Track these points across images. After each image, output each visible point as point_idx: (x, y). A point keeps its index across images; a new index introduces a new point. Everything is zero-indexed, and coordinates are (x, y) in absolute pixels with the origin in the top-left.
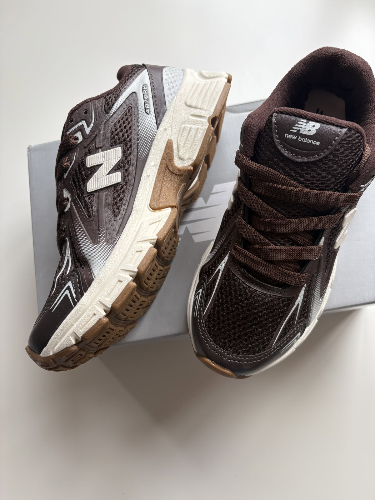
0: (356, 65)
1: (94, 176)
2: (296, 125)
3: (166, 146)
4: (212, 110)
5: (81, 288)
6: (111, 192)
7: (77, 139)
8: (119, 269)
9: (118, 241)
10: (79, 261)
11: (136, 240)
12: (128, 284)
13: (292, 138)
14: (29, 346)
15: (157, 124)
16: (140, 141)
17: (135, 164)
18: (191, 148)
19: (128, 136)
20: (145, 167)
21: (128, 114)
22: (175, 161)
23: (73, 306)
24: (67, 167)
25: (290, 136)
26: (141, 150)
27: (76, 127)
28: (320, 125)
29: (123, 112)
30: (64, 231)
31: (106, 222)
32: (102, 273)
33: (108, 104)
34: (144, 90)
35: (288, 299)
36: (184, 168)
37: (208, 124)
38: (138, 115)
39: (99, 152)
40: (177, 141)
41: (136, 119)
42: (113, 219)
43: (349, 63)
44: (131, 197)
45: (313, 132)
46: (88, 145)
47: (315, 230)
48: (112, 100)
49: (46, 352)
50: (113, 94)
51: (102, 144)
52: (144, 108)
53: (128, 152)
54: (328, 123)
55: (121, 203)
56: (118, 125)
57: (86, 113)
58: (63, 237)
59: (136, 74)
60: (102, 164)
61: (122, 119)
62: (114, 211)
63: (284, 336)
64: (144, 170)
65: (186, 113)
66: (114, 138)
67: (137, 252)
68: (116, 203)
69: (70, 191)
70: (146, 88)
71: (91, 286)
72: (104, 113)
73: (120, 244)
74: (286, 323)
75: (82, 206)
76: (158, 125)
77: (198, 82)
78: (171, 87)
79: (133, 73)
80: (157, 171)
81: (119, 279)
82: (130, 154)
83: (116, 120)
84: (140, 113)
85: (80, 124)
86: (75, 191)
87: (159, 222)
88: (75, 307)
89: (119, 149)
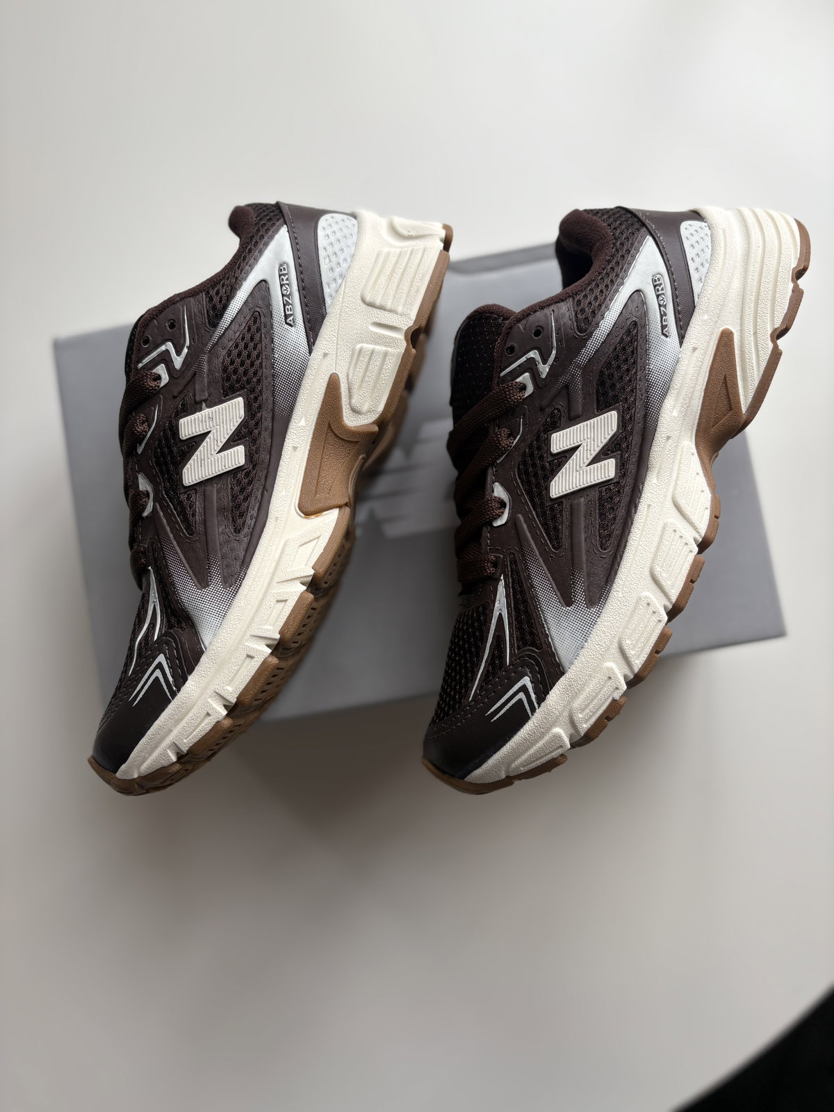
1: (194, 457)
3: (327, 388)
4: (413, 315)
5: (181, 667)
6: (227, 486)
7: (159, 378)
8: (248, 634)
9: (243, 579)
10: (175, 616)
11: (276, 579)
12: (264, 662)
14: (93, 757)
15: (308, 345)
16: (277, 381)
17: (270, 427)
18: (373, 390)
19: (255, 374)
20: (288, 431)
21: (254, 328)
22: (344, 415)
23: (170, 698)
24: (143, 435)
26: (280, 399)
27: (154, 354)
29: (244, 325)
30: (144, 553)
31: (221, 545)
32: (217, 642)
33: (214, 308)
34: (283, 277)
36: (360, 430)
37: (404, 344)
38: (272, 328)
40: (348, 376)
41: (268, 337)
42: (232, 538)
44: (265, 492)
46: (180, 393)
48: (221, 297)
49: (125, 772)
50: (223, 286)
51: (207, 394)
52: (283, 315)
53: (256, 405)
55: (246, 504)
56: (235, 352)
57: (172, 326)
58: (143, 564)
59: (266, 239)
60: (209, 432)
61: (243, 339)
62: (234, 521)
64: (287, 437)
65: (362, 320)
66: (228, 379)
67: (278, 601)
68: (238, 506)
69: (151, 479)
70: (286, 272)
71: (200, 663)
72: (208, 326)
73: (248, 588)
75: (175, 512)
76: (311, 344)
77: (386, 250)
78: (333, 264)
79: (260, 234)
80: (311, 436)
81: (249, 653)
82: (260, 407)
83: (231, 343)
84: (276, 325)
85: (163, 348)
86: (160, 480)
87: (316, 541)
88: (173, 699)
89: (240, 401)
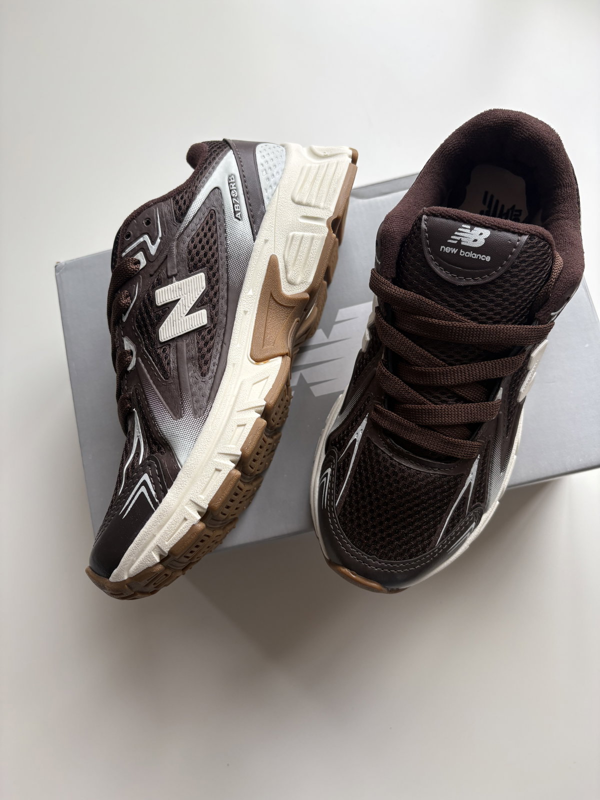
0: (537, 136)
1: (168, 319)
2: (456, 233)
3: (268, 266)
4: (333, 209)
5: (162, 483)
6: (194, 340)
7: (138, 262)
8: (216, 452)
9: (210, 411)
10: (156, 444)
11: (237, 409)
12: (230, 474)
13: (451, 251)
14: (90, 567)
15: (253, 234)
16: (230, 262)
17: (226, 296)
18: (304, 266)
19: (213, 256)
20: (240, 299)
21: (211, 222)
22: (282, 287)
23: (154, 508)
24: (127, 306)
25: (447, 250)
26: (233, 275)
27: (135, 245)
28: (489, 232)
29: (203, 219)
30: (130, 399)
31: (190, 385)
32: (191, 460)
33: (180, 209)
34: (231, 184)
35: (455, 478)
36: (297, 297)
37: (327, 230)
38: (225, 222)
39: (172, 282)
40: (284, 257)
41: (222, 228)
42: (200, 380)
43: (528, 132)
44: (224, 345)
45: (481, 242)
46: (155, 272)
47: (488, 379)
48: (185, 201)
49: (117, 575)
50: (186, 193)
51: (176, 270)
52: (233, 211)
53: (215, 279)
54: (500, 229)
55: (209, 355)
56: (197, 240)
57: (148, 223)
58: (128, 408)
59: (217, 159)
60: (179, 300)
61: (203, 230)
62: (200, 367)
63: (452, 530)
64: (239, 304)
65: (294, 215)
66: (192, 260)
67: (239, 426)
68: (203, 356)
69: (134, 340)
70: (234, 181)
71: (177, 479)
72: (175, 221)
73: (214, 416)
74: (455, 511)
75: (154, 363)
76: (255, 234)
77: (308, 165)
78: (269, 175)
79: (213, 157)
80: (258, 303)
81: (217, 467)
82: (217, 281)
83: (194, 233)
84: (227, 219)
85: (141, 240)
86: (141, 340)
87: (266, 380)
88: (156, 509)
89: (202, 276)
